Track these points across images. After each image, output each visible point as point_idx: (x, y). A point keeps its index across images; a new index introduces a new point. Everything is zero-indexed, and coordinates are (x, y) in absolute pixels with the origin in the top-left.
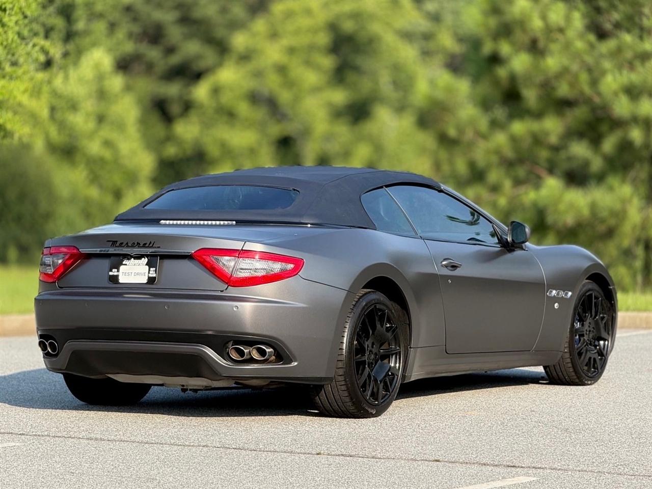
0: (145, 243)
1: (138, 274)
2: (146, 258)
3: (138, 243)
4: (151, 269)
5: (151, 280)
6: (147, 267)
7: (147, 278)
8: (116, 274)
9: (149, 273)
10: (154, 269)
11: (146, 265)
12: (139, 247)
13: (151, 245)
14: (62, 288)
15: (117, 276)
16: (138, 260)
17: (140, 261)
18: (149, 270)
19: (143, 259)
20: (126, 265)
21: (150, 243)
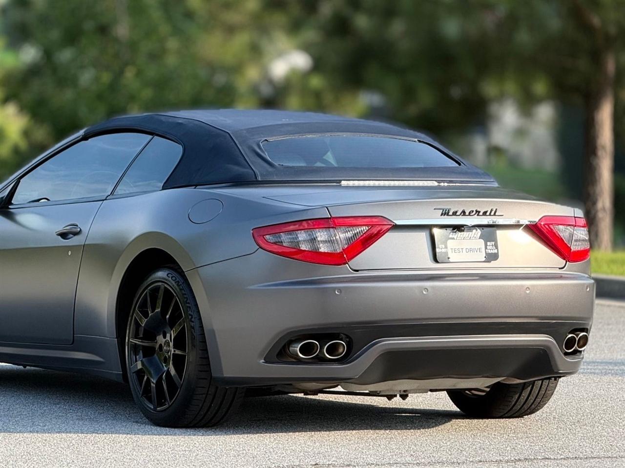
0: (486, 210)
1: (471, 250)
2: (479, 230)
3: (476, 211)
4: (489, 243)
5: (492, 257)
6: (482, 241)
7: (484, 255)
8: (444, 250)
9: (486, 248)
10: (493, 243)
11: (480, 238)
12: (478, 215)
13: (492, 214)
14: (357, 271)
15: (446, 253)
16: (468, 233)
17: (471, 233)
18: (486, 245)
19: (474, 231)
20: (453, 239)
21: (492, 210)
